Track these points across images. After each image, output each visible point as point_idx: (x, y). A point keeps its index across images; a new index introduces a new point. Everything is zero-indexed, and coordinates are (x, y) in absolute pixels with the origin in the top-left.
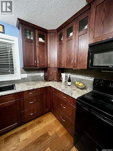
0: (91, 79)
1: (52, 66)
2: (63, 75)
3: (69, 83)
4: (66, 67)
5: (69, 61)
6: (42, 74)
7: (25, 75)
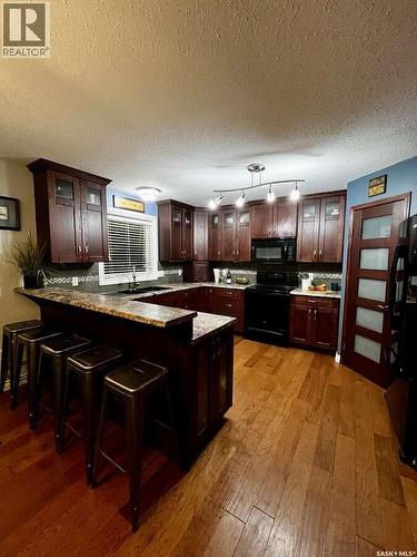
0: (254, 273)
1: (201, 258)
2: (216, 271)
3: (229, 281)
4: (224, 260)
5: (228, 252)
7: (162, 273)
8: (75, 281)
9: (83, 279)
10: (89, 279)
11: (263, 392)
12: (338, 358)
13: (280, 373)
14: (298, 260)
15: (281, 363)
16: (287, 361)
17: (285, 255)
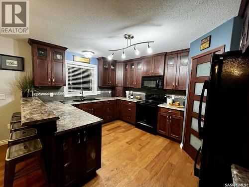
0: (144, 94)
1: (119, 85)
2: (127, 92)
3: (132, 97)
4: (130, 87)
5: (132, 83)
6: (110, 92)
7: (99, 92)
8: (52, 94)
9: (56, 94)
10: (59, 93)
11: (126, 161)
12: (181, 145)
13: (143, 150)
14: (165, 88)
15: (147, 144)
16: (151, 144)
17: (157, 85)
